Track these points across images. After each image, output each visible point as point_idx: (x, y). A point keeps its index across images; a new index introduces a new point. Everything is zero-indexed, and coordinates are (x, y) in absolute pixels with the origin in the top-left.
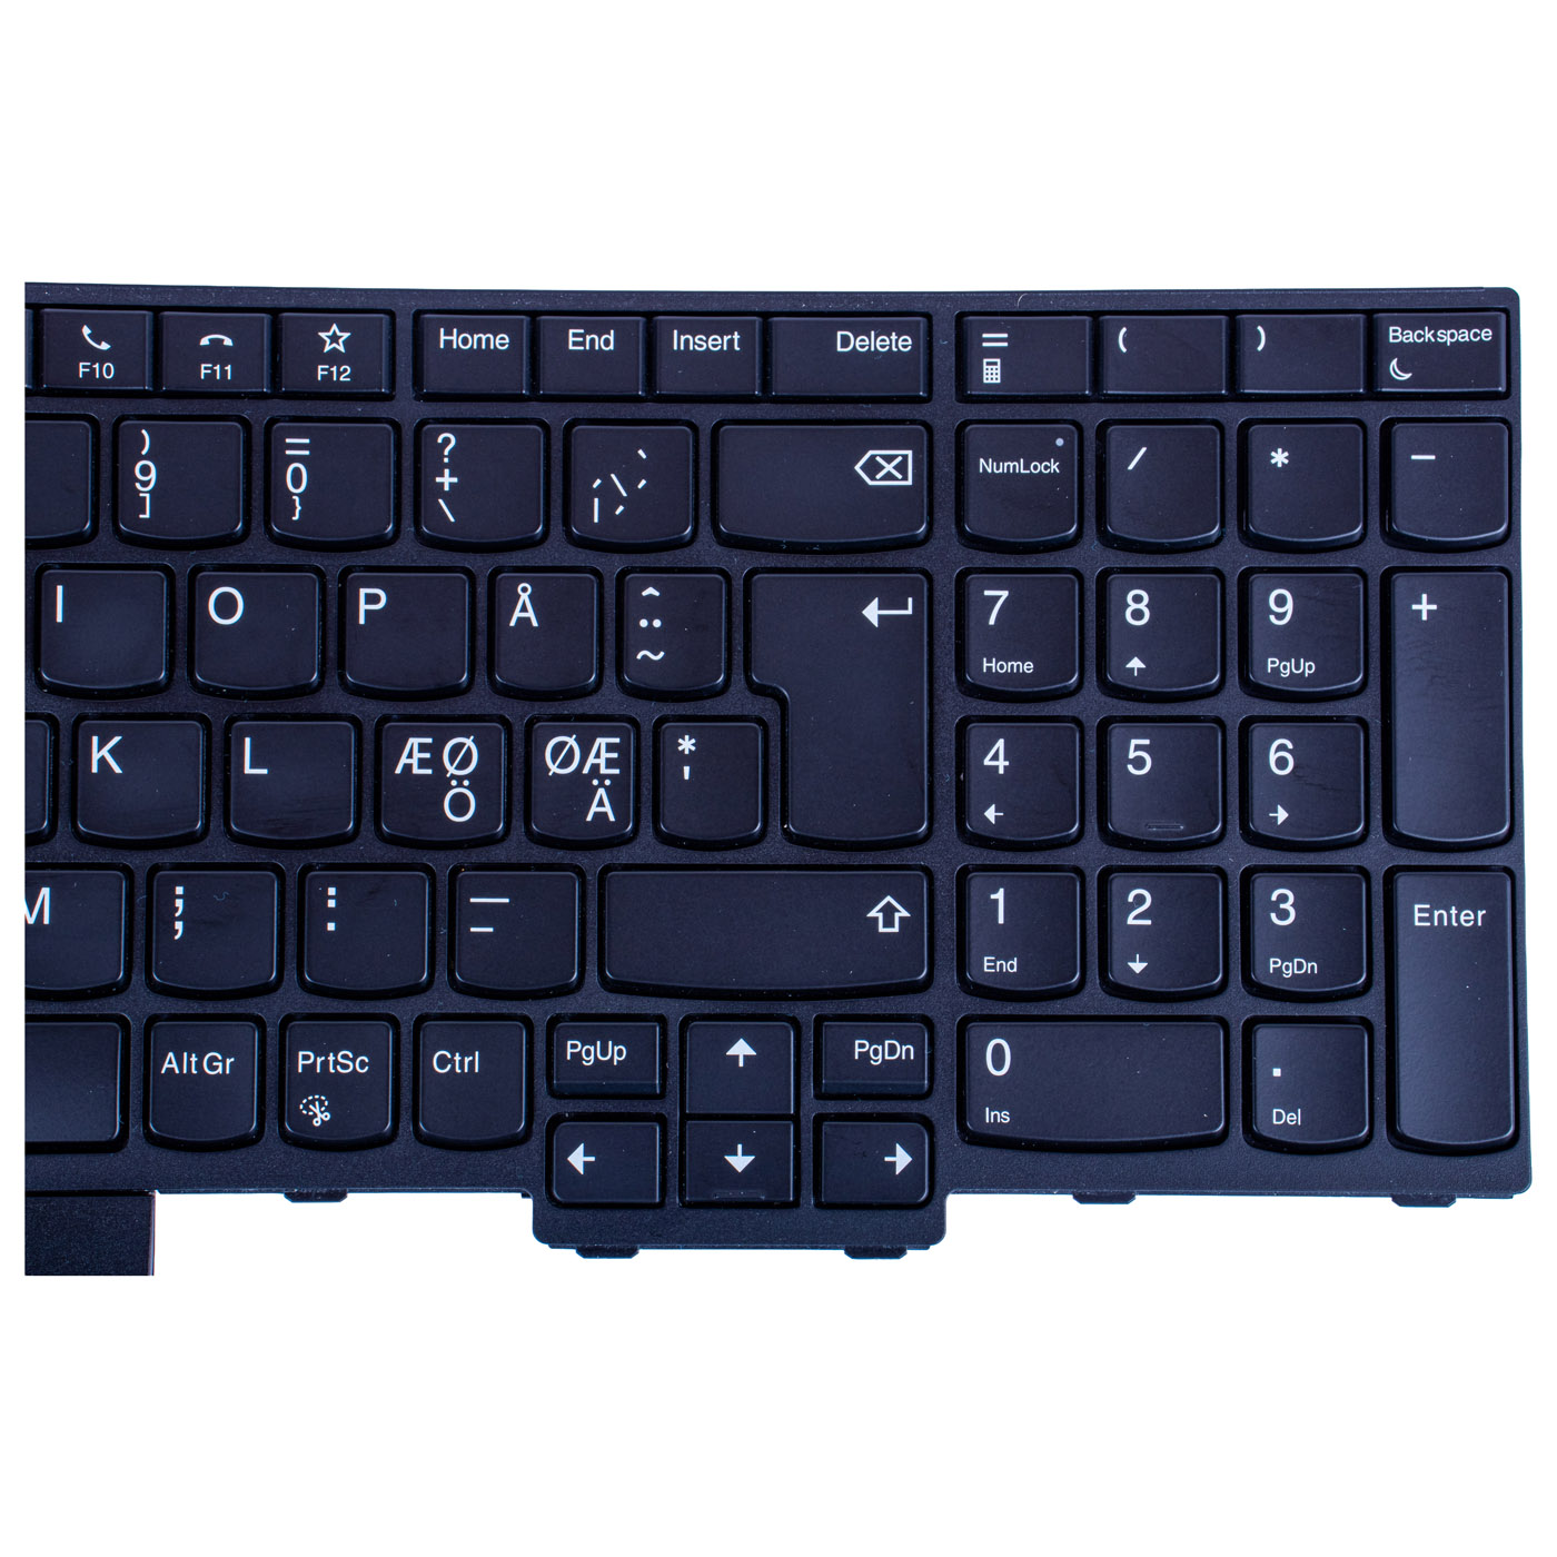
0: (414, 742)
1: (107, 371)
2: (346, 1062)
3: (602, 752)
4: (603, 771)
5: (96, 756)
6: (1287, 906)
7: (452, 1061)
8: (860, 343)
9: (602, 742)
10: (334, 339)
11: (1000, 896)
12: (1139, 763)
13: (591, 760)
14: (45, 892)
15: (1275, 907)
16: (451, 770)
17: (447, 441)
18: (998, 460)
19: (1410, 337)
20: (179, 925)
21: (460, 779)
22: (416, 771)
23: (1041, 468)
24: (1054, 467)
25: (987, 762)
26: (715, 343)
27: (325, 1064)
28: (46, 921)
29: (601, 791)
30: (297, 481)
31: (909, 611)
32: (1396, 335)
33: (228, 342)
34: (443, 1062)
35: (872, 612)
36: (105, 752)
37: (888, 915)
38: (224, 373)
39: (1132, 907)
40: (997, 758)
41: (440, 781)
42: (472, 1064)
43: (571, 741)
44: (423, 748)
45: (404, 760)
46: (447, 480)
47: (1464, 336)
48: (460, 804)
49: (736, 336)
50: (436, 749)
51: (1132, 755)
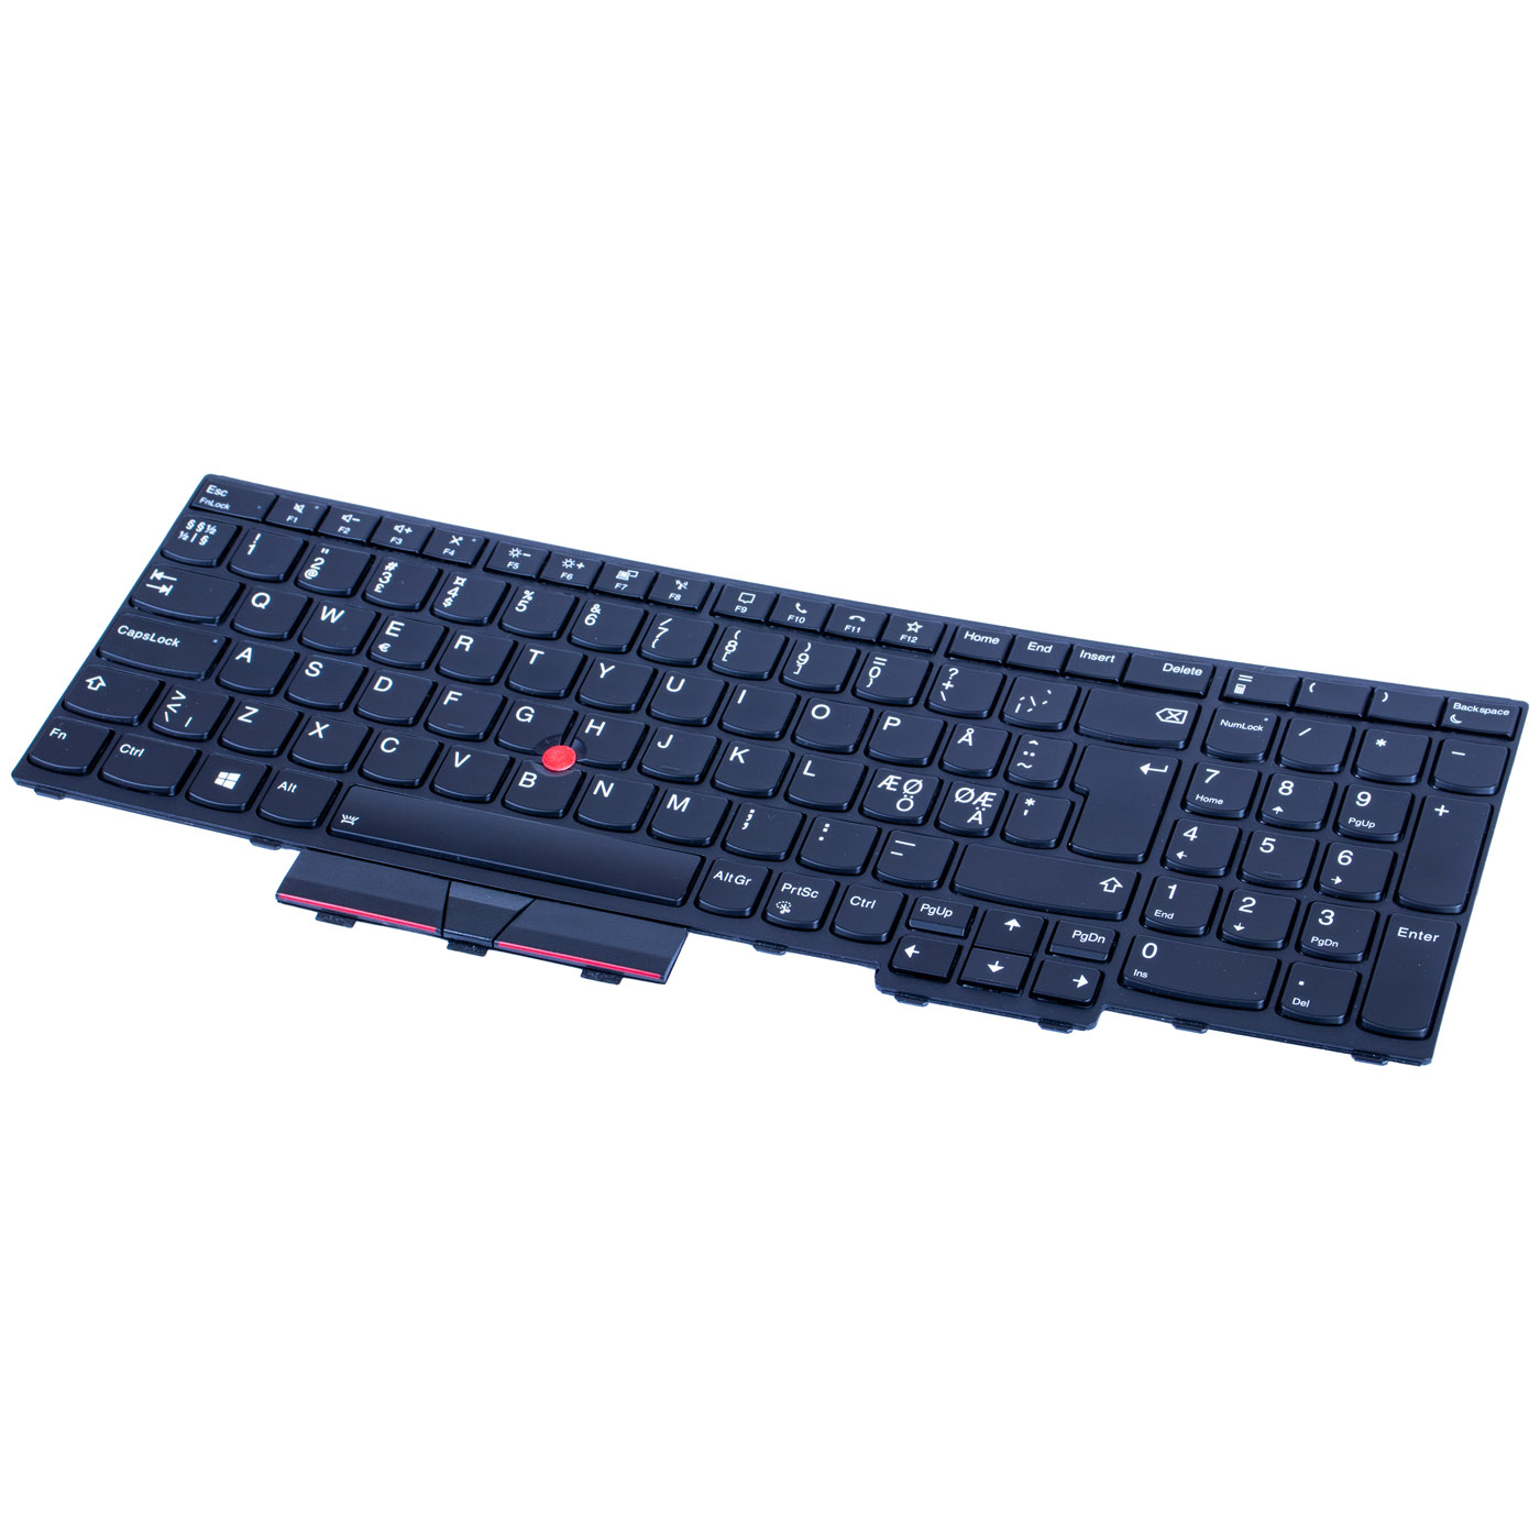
0: (892, 777)
1: (802, 621)
2: (807, 892)
3: (986, 798)
4: (983, 804)
5: (734, 754)
6: (1330, 918)
7: (861, 902)
8: (1176, 670)
9: (986, 794)
10: (914, 627)
11: (1174, 888)
12: (1267, 848)
13: (979, 799)
14: (687, 800)
15: (1323, 917)
16: (906, 791)
17: (953, 671)
18: (1231, 722)
19: (1465, 708)
20: (746, 825)
21: (909, 796)
22: (888, 788)
23: (1253, 728)
24: (1260, 728)
25: (1186, 834)
26: (1102, 658)
27: (796, 891)
28: (683, 810)
29: (979, 813)
30: (875, 672)
31: (1165, 771)
32: (1457, 706)
33: (863, 620)
34: (855, 901)
35: (1145, 769)
36: (739, 754)
37: (1111, 885)
38: (856, 630)
39: (1244, 904)
40: (1192, 834)
41: (900, 794)
42: (870, 905)
43: (972, 791)
44: (895, 780)
45: (884, 783)
46: (948, 685)
47: (1494, 712)
48: (906, 804)
49: (1113, 657)
50: (901, 783)
51: (1264, 843)
